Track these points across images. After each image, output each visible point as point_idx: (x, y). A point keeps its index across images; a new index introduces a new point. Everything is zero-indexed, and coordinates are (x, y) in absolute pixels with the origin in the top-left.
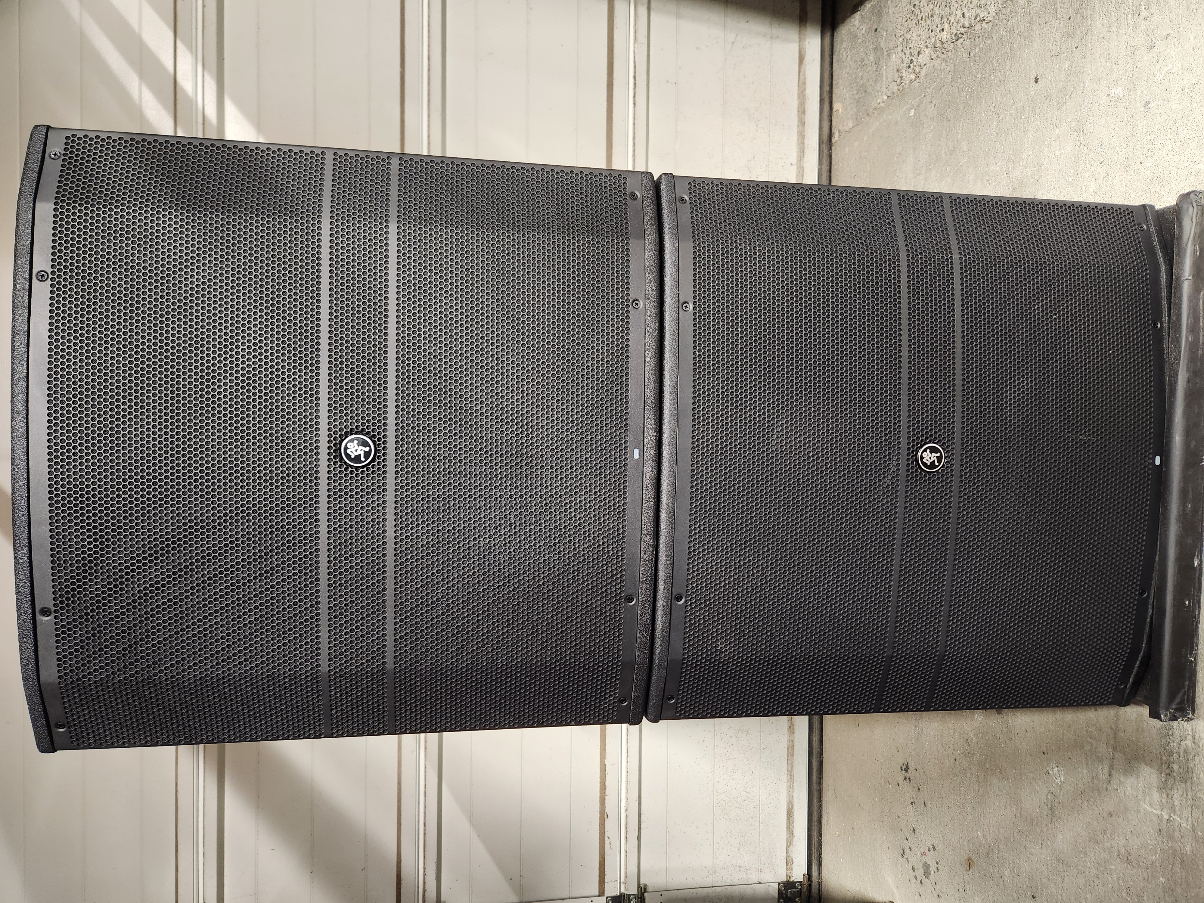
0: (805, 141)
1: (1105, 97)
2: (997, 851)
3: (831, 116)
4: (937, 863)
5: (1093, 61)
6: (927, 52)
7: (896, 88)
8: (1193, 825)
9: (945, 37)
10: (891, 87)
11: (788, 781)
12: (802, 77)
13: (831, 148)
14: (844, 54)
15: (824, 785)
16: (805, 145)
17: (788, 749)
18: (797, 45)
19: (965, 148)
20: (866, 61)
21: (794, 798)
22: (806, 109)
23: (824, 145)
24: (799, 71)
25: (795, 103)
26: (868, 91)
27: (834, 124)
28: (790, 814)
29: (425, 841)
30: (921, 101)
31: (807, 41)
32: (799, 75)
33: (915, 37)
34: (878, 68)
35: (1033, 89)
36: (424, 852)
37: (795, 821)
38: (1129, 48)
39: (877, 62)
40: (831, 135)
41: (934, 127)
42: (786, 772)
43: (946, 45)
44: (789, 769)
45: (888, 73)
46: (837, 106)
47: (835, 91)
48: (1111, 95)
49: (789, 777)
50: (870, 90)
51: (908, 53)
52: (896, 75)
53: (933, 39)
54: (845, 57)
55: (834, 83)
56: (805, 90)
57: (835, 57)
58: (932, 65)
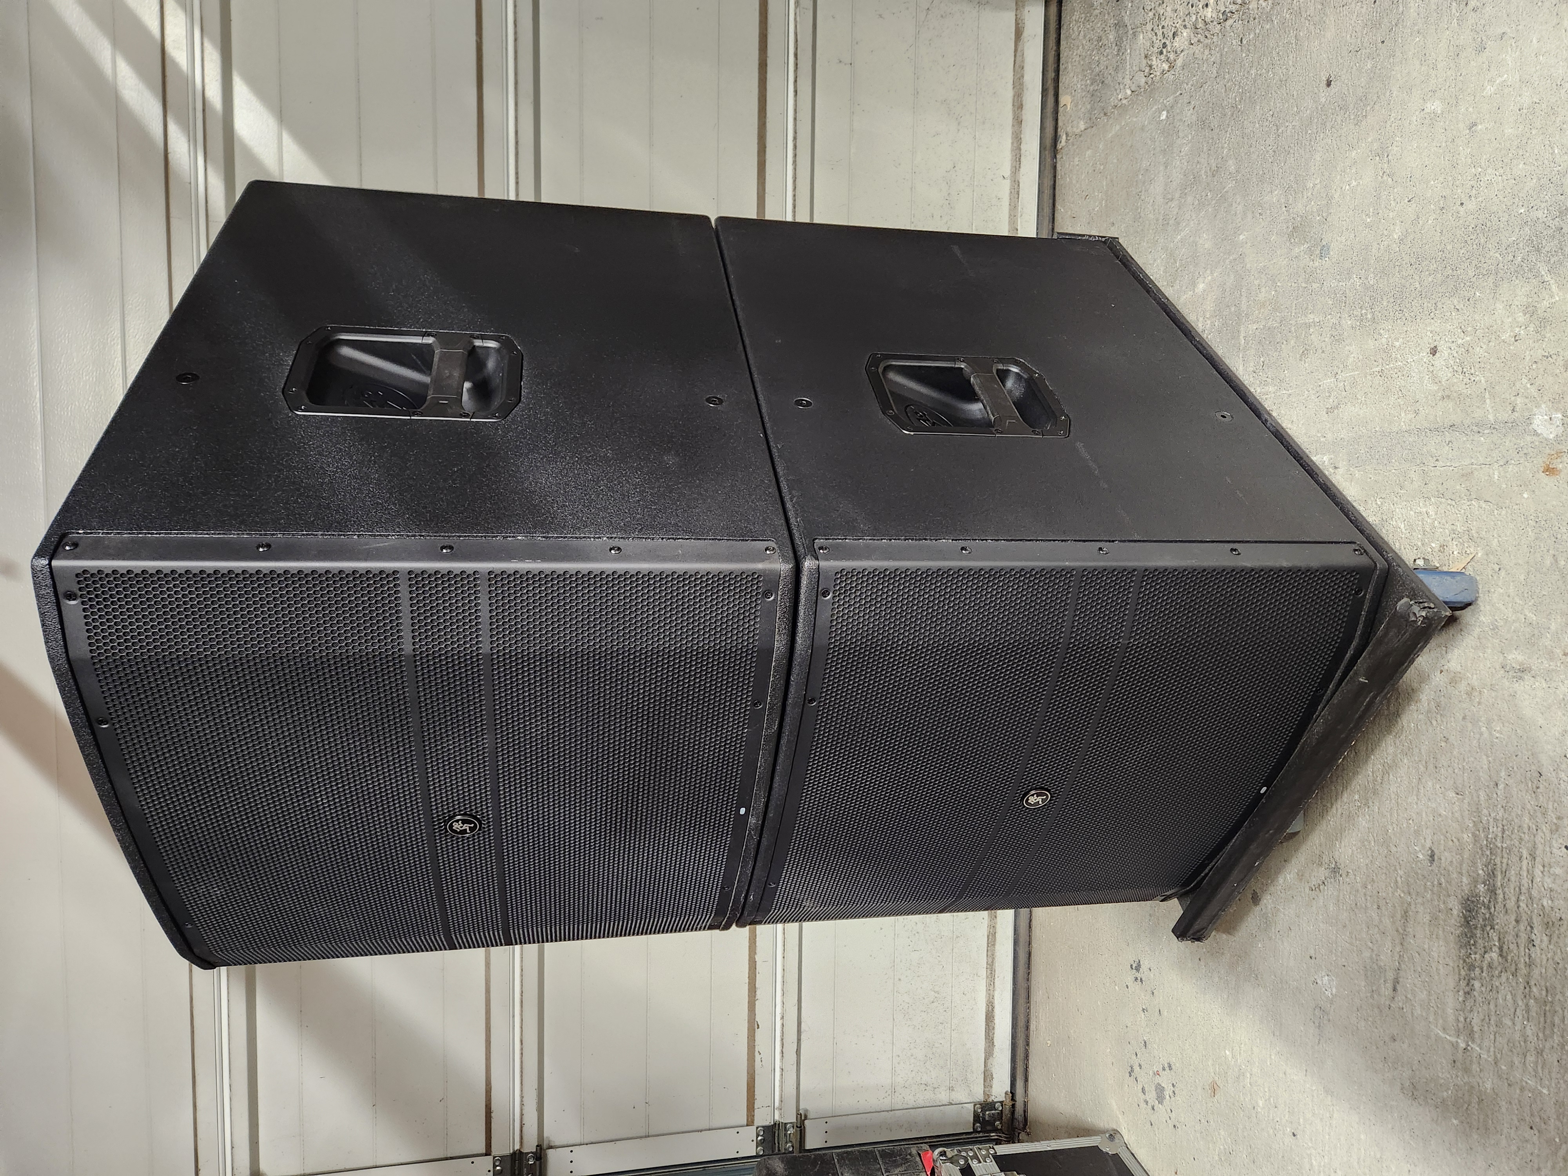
0: (1022, 147)
1: (1417, 113)
2: (1248, 1075)
3: (1057, 113)
4: (1173, 1085)
5: (1404, 62)
6: (1185, 34)
7: (1143, 80)
8: (1496, 1057)
9: (1209, 15)
10: (1136, 78)
11: (987, 977)
12: (1019, 59)
13: (1055, 157)
14: (1075, 28)
15: (1033, 982)
16: (1023, 152)
17: (988, 936)
18: (1014, 13)
19: (1232, 169)
20: (1104, 41)
21: (996, 998)
22: (1024, 104)
23: (1047, 152)
24: (1016, 51)
25: (1009, 94)
26: (1106, 82)
27: (1060, 123)
28: (990, 1017)
29: (522, 1062)
30: (1176, 102)
31: (1027, 9)
32: (1015, 56)
33: (1169, 12)
34: (1120, 51)
35: (1324, 95)
36: (522, 1076)
37: (996, 1027)
38: (1451, 48)
39: (1119, 42)
40: (1056, 139)
41: (1193, 138)
42: (985, 966)
43: (1210, 27)
44: (990, 962)
45: (1133, 60)
46: (1065, 99)
47: (1063, 79)
48: (1426, 110)
49: (989, 972)
50: (1108, 81)
51: (1160, 33)
52: (1144, 62)
53: (1194, 18)
55: (1062, 67)
56: (1023, 76)
57: (1062, 32)
58: (1191, 52)
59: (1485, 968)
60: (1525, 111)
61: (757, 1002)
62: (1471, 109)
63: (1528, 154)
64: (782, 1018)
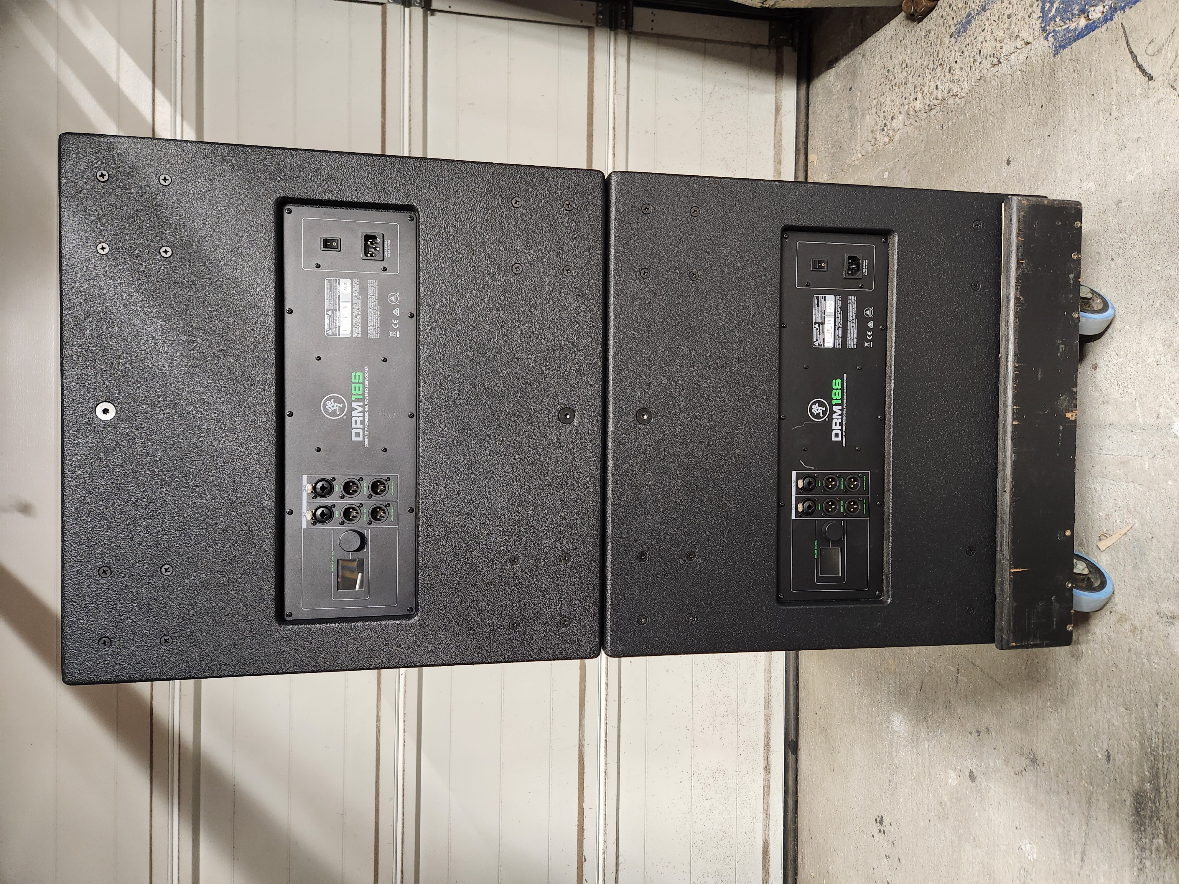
1: (1076, 189)
3: (807, 167)
5: (1065, 151)
6: (900, 118)
7: (871, 148)
9: (918, 106)
10: (865, 146)
11: (764, 820)
12: (778, 127)
14: (820, 107)
15: (800, 824)
17: (764, 788)
18: (774, 95)
20: (841, 118)
21: (770, 836)
22: (782, 160)
24: (776, 122)
25: (772, 153)
26: (843, 147)
27: (809, 174)
28: (766, 853)
30: (895, 166)
31: (784, 92)
32: (775, 125)
33: (888, 102)
34: (853, 126)
35: (1005, 171)
37: (771, 860)
38: (1100, 145)
39: (852, 120)
42: (762, 811)
43: (919, 114)
44: (765, 808)
45: (863, 133)
46: (812, 157)
47: (810, 142)
48: (1083, 188)
49: (765, 816)
50: (845, 146)
51: (882, 116)
52: (871, 135)
53: (907, 107)
54: (821, 111)
55: (810, 134)
56: (781, 140)
57: (810, 109)
58: (905, 131)
59: (1153, 851)
60: (1158, 196)
61: (584, 841)
62: (1116, 191)
63: (1161, 227)
64: (604, 853)
